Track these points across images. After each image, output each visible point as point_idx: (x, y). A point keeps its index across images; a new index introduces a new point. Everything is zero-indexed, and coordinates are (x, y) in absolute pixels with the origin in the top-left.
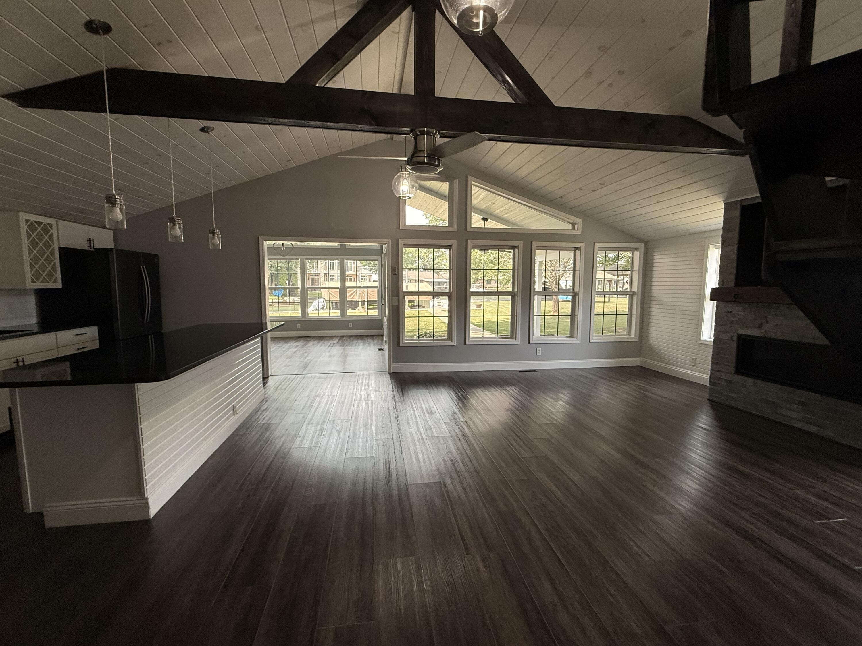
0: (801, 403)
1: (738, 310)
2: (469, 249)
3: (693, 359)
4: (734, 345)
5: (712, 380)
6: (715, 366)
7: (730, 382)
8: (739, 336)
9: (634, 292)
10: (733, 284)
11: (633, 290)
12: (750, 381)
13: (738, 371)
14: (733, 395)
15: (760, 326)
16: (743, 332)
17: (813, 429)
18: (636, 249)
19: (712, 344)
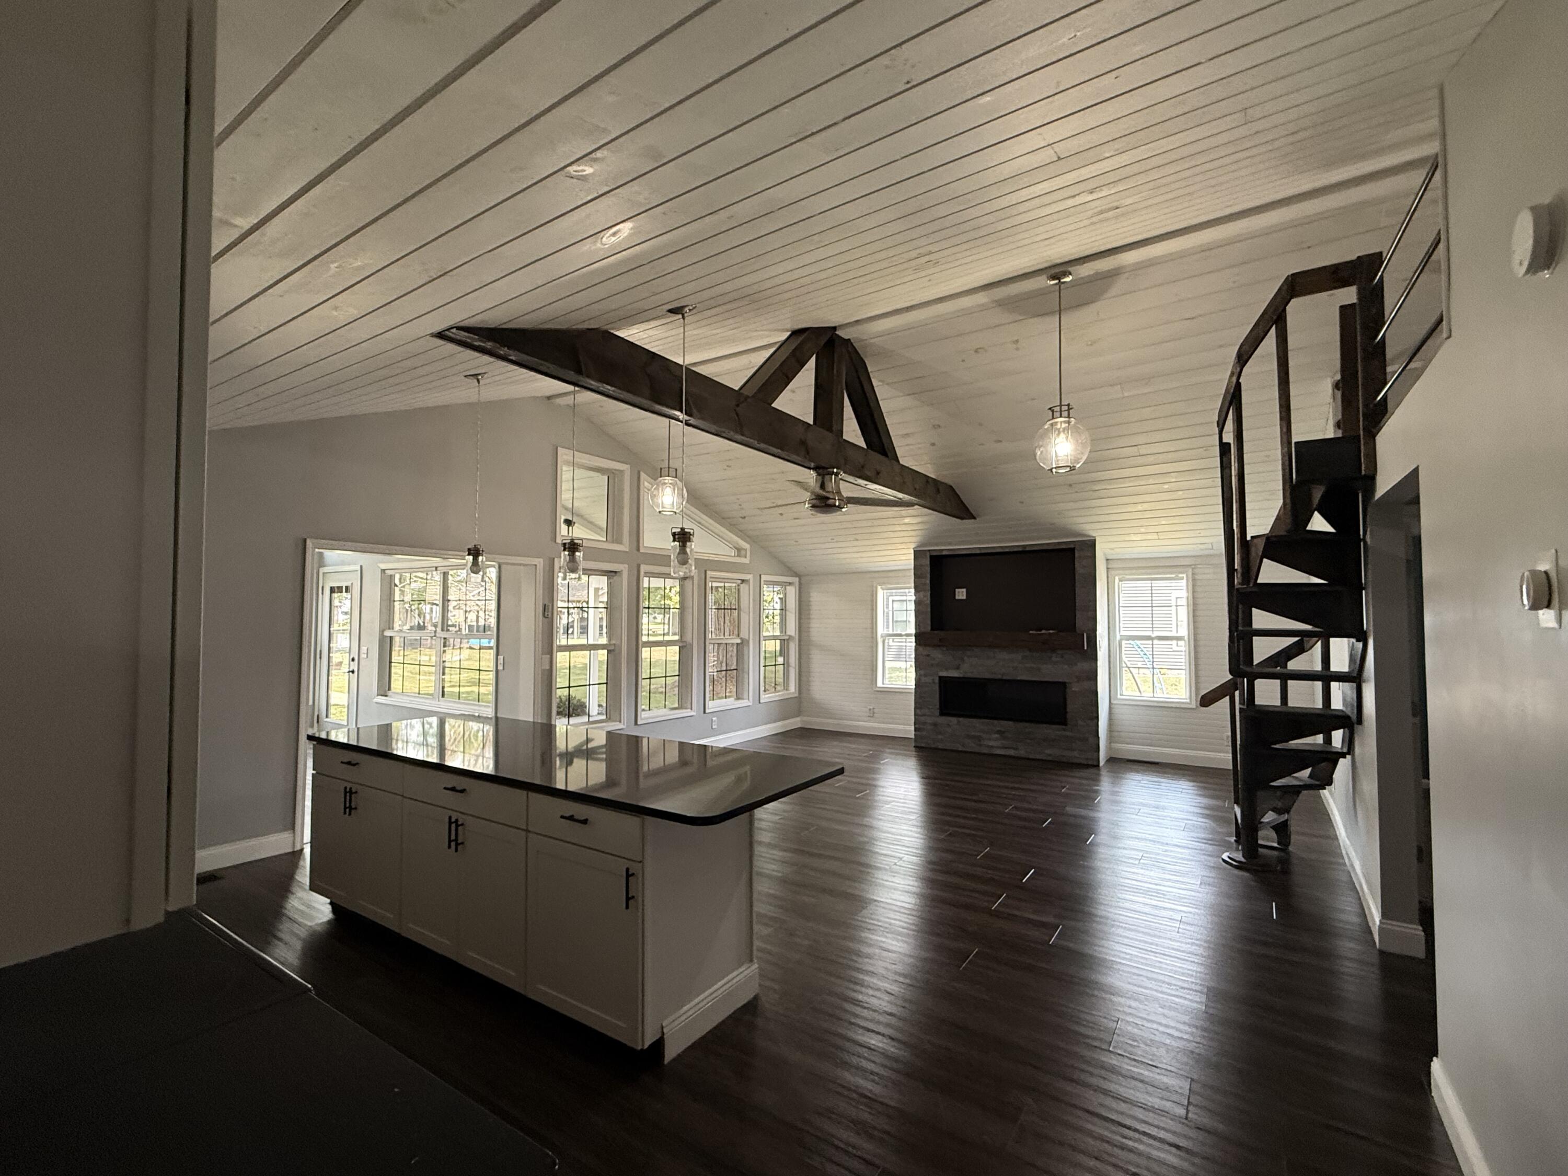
0: (999, 732)
1: (937, 655)
2: (641, 578)
3: (870, 709)
4: (937, 687)
5: (917, 726)
6: (918, 711)
7: (935, 725)
8: (940, 677)
9: (790, 636)
10: (929, 628)
11: (789, 633)
12: (954, 720)
13: (942, 714)
14: (940, 737)
15: (958, 668)
16: (944, 674)
17: (1012, 752)
18: (790, 584)
19: (913, 691)
